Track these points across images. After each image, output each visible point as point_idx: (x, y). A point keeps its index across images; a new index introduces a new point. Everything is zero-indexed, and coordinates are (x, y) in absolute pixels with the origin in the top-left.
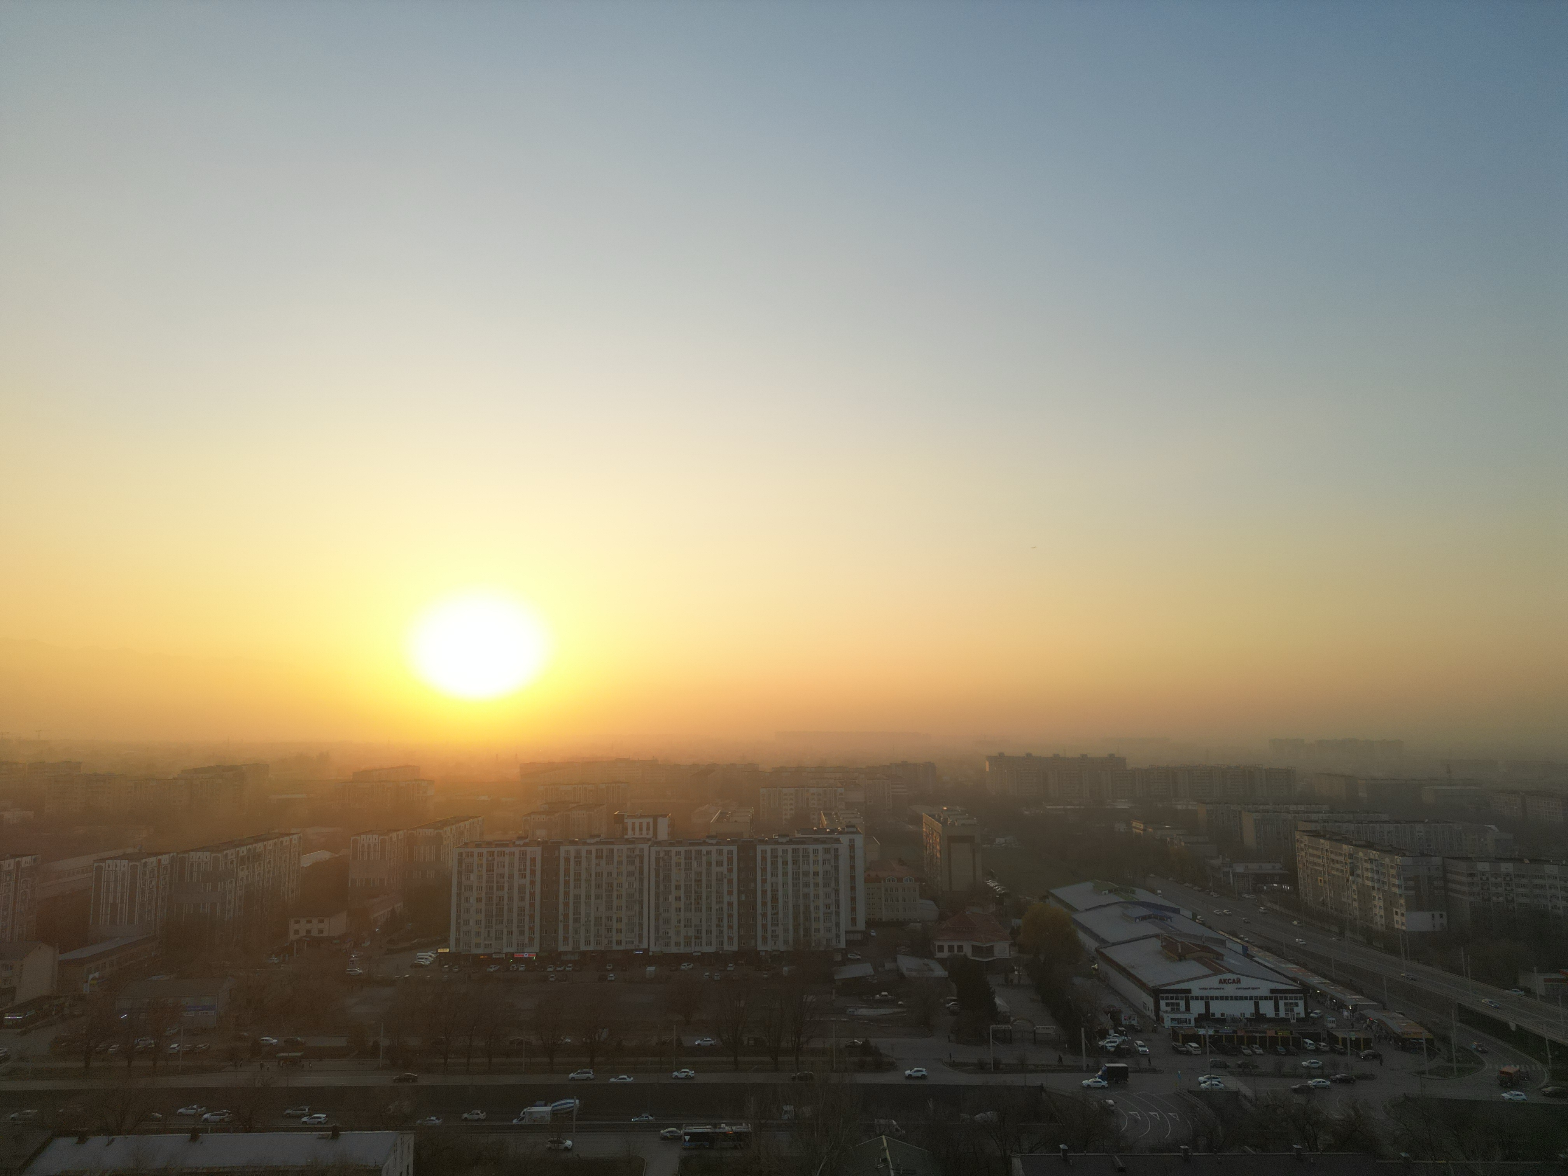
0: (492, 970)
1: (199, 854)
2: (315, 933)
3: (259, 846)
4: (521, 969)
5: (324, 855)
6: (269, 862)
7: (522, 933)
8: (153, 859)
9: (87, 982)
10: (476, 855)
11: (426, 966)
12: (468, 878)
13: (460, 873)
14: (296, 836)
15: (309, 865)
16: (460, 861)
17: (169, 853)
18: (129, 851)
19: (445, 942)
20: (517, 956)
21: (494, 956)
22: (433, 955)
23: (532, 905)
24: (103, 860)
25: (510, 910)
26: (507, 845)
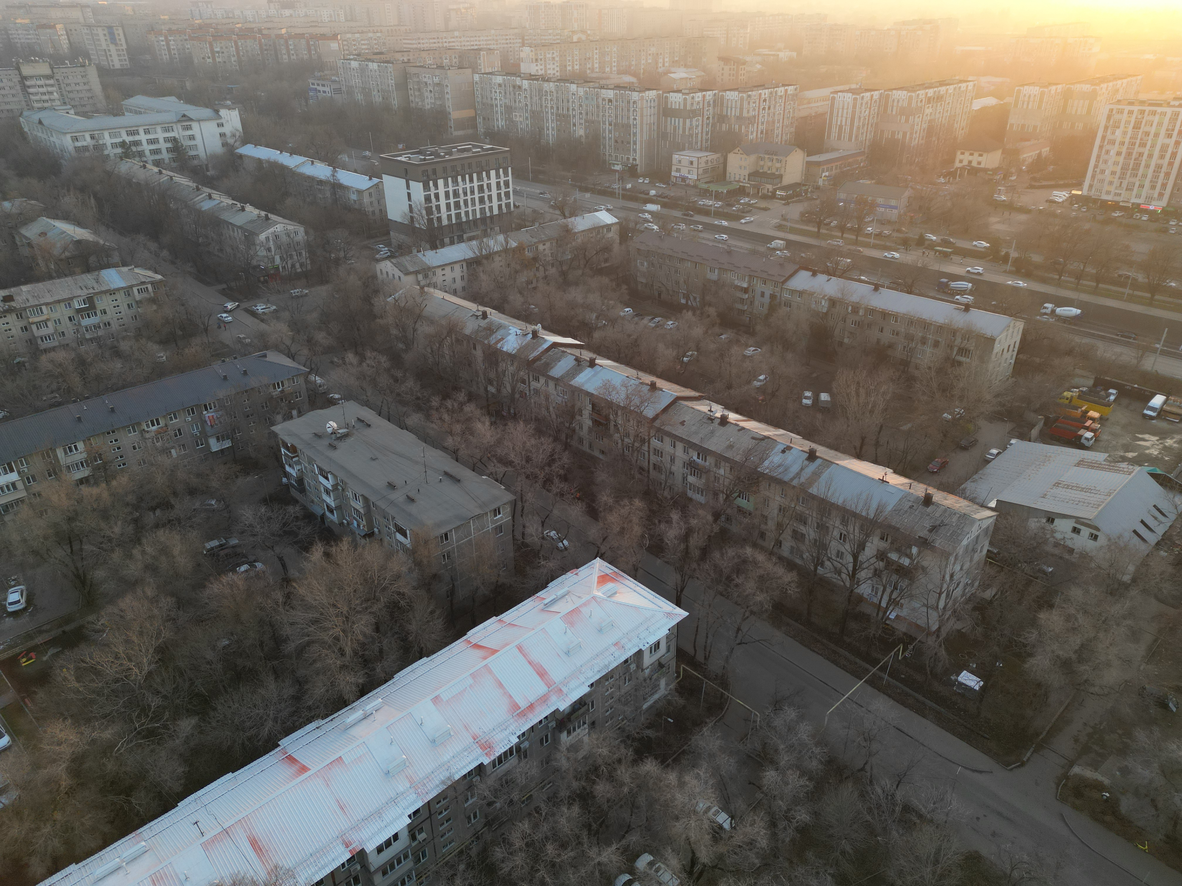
0: (1116, 215)
1: (900, 92)
2: (974, 164)
3: (943, 89)
4: (1144, 218)
5: (991, 101)
6: (949, 103)
7: (1153, 187)
8: (868, 95)
9: (821, 177)
10: (1126, 112)
11: (1059, 203)
12: (1113, 133)
13: (1106, 128)
14: (971, 84)
15: (979, 108)
16: (1109, 117)
17: (879, 90)
18: (854, 86)
19: (1079, 185)
20: (1142, 207)
21: (1121, 204)
22: (1067, 195)
23: (1171, 164)
24: (836, 92)
25: (1147, 166)
26: (1160, 105)
